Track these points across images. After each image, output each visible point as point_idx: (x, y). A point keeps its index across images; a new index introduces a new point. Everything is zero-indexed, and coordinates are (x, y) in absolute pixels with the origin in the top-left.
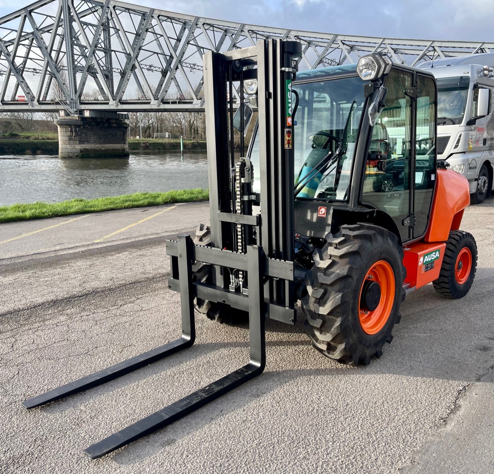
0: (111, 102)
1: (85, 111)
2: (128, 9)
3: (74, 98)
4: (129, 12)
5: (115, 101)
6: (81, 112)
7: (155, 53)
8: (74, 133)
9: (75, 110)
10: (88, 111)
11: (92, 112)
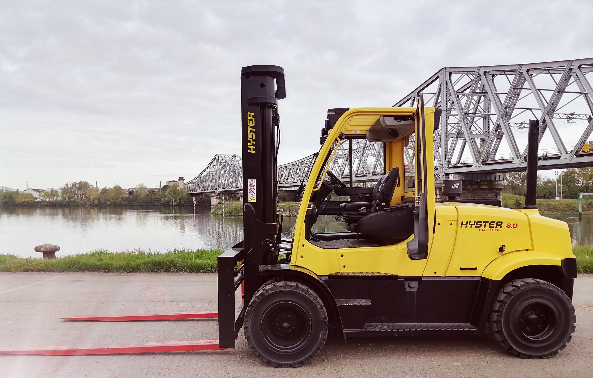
0: (475, 164)
1: (450, 175)
2: (504, 71)
3: (443, 164)
4: (505, 74)
5: (478, 163)
6: (447, 175)
7: (527, 109)
8: (438, 196)
9: (444, 174)
10: (453, 175)
11: (457, 175)
